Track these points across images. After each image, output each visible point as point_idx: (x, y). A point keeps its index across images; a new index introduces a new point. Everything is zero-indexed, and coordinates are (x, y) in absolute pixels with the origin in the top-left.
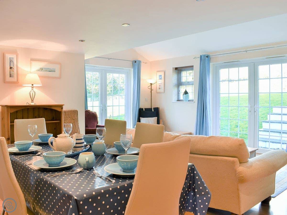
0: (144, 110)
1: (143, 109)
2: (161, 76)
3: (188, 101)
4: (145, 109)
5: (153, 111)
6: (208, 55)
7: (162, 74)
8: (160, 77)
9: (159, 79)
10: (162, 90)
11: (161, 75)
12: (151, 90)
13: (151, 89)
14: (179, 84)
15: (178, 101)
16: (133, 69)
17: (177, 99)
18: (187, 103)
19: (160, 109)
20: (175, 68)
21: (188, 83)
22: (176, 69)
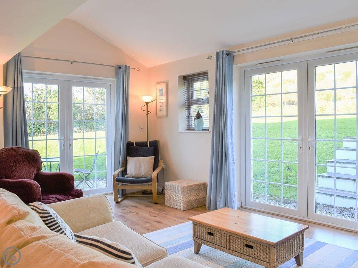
0: (135, 145)
1: (133, 143)
2: (161, 90)
3: (203, 130)
4: (136, 143)
5: (149, 146)
6: (230, 51)
7: (163, 86)
8: (161, 92)
9: (160, 96)
10: (164, 113)
11: (163, 89)
12: (147, 113)
13: (147, 111)
14: (190, 102)
15: (187, 130)
16: (116, 79)
17: (187, 127)
18: (201, 133)
19: (160, 143)
20: (183, 78)
21: (203, 101)
22: (185, 78)
